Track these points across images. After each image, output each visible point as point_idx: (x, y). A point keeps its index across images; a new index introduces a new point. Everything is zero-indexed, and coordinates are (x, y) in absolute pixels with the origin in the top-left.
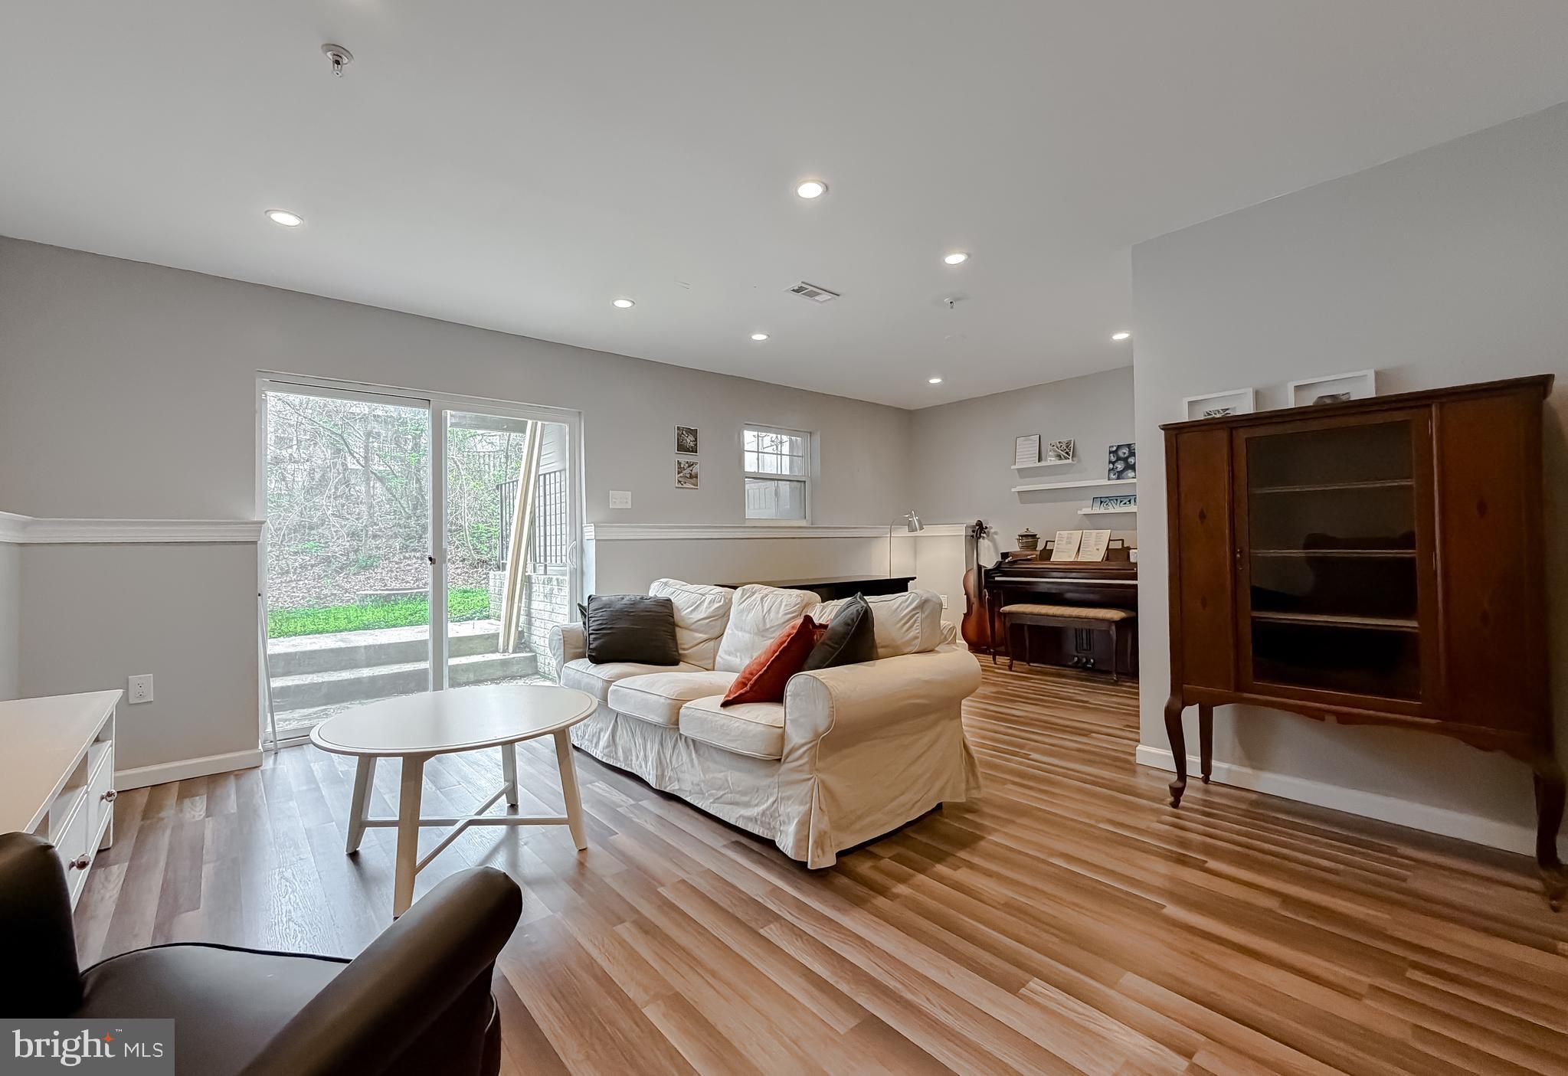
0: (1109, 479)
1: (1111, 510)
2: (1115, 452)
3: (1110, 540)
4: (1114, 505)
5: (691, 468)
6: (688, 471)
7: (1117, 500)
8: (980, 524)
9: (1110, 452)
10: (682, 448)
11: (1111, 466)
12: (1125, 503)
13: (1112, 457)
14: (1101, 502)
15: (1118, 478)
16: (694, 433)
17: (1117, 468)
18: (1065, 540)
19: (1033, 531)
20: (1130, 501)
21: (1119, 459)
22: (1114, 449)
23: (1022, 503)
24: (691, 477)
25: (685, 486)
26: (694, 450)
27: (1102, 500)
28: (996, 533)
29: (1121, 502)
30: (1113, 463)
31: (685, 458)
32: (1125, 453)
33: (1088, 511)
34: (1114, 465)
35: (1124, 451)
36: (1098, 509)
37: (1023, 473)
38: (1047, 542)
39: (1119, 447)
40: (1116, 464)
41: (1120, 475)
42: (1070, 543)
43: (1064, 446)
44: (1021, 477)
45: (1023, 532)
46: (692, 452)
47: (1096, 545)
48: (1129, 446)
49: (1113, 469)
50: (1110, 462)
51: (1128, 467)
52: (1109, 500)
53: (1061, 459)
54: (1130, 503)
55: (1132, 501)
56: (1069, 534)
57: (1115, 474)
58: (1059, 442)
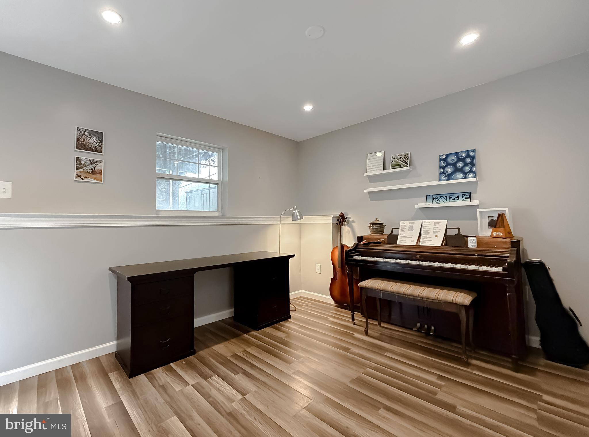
0: (440, 180)
1: (442, 204)
2: (445, 159)
3: (447, 229)
4: (444, 201)
5: (94, 165)
6: (89, 168)
7: (446, 197)
8: (342, 215)
9: (441, 160)
10: (81, 146)
11: (442, 170)
12: (454, 199)
13: (443, 164)
14: (433, 199)
15: (448, 180)
16: (99, 135)
17: (447, 171)
18: (407, 228)
19: (380, 220)
20: (458, 197)
21: (448, 164)
22: (444, 157)
23: (371, 200)
24: (94, 172)
25: (86, 180)
26: (98, 150)
27: (434, 197)
28: (353, 222)
29: (450, 198)
30: (444, 168)
31: (85, 156)
32: (453, 160)
33: (422, 205)
35: (453, 158)
36: (430, 204)
37: (373, 179)
38: (393, 229)
39: (448, 155)
40: (446, 169)
41: (449, 177)
42: (412, 230)
43: (402, 158)
44: (371, 181)
45: (373, 221)
46: (97, 151)
47: (434, 232)
48: (457, 154)
49: (443, 172)
50: (441, 167)
51: (457, 170)
52: (440, 197)
53: (401, 167)
54: (458, 199)
55: (460, 197)
56: (410, 223)
57: (445, 176)
58: (399, 155)
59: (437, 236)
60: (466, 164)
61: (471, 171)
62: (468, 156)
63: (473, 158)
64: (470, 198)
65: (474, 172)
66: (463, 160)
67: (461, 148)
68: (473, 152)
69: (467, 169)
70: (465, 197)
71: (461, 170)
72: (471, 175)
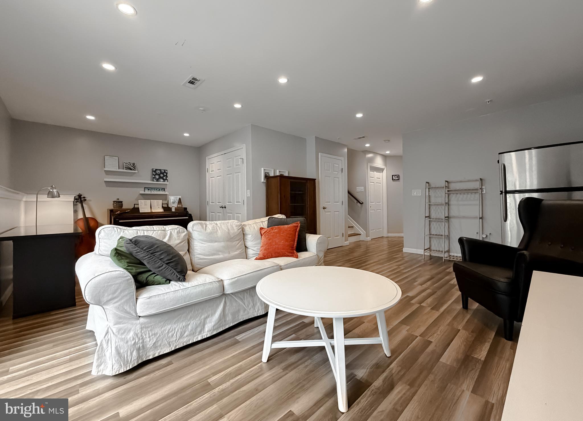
0: (153, 181)
1: (152, 193)
2: (155, 171)
3: (162, 204)
4: (154, 191)
7: (154, 189)
8: (80, 196)
11: (154, 176)
12: (158, 191)
13: (154, 173)
14: (148, 190)
15: (157, 181)
17: (156, 177)
18: (143, 204)
19: (120, 200)
20: (160, 190)
21: (156, 174)
22: (154, 170)
23: (106, 187)
27: (149, 188)
29: (156, 190)
30: (155, 175)
32: (159, 172)
33: (144, 192)
34: (155, 176)
36: (147, 192)
38: (134, 204)
39: (156, 170)
40: (156, 176)
42: (146, 205)
43: (132, 165)
44: (107, 174)
45: (115, 200)
47: (157, 206)
48: (160, 170)
49: (154, 177)
50: (153, 175)
51: (160, 178)
52: (152, 189)
53: (131, 170)
54: (160, 191)
55: (161, 190)
56: (144, 201)
57: (155, 180)
58: (129, 163)
59: (159, 207)
60: (164, 176)
61: (166, 179)
62: (165, 172)
63: (167, 173)
64: (165, 191)
65: (167, 180)
66: (163, 173)
67: (162, 168)
68: (167, 171)
69: (165, 178)
70: (163, 190)
71: (162, 178)
72: (166, 181)
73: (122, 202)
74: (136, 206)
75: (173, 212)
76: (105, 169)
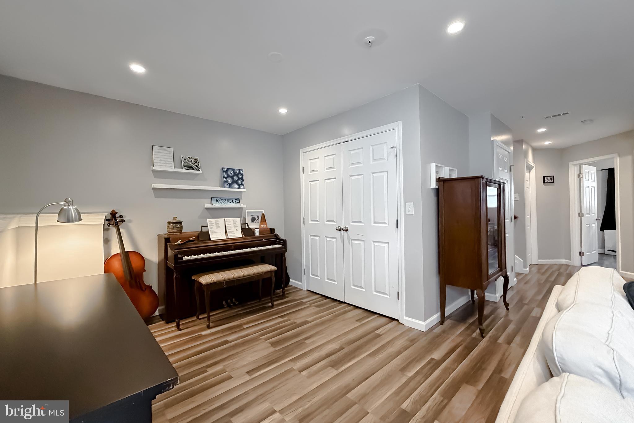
0: (224, 187)
1: (224, 206)
2: (226, 172)
3: (241, 224)
4: (225, 203)
7: (225, 200)
8: (113, 214)
9: (223, 172)
11: (225, 180)
12: (231, 202)
13: (225, 175)
14: (217, 201)
15: (229, 188)
17: (228, 181)
18: (215, 226)
20: (233, 201)
21: (228, 176)
22: (225, 170)
23: (155, 197)
27: (217, 199)
29: (228, 201)
30: (226, 178)
32: (231, 174)
33: (208, 205)
34: (226, 179)
35: (231, 172)
36: (216, 205)
37: (158, 174)
38: (202, 227)
39: (228, 169)
40: (227, 179)
41: (230, 186)
42: (219, 227)
43: (193, 161)
44: (156, 177)
45: (171, 219)
47: (235, 227)
48: (233, 170)
49: (226, 181)
50: (224, 177)
51: (234, 182)
52: (222, 200)
53: (193, 169)
54: (233, 202)
55: (234, 201)
56: (215, 221)
57: (228, 185)
58: (189, 158)
59: (237, 230)
60: (239, 179)
61: (242, 184)
62: (240, 173)
63: (242, 175)
64: (239, 202)
65: (243, 185)
66: (237, 175)
67: (236, 167)
68: (242, 171)
69: (240, 182)
70: (237, 201)
71: (236, 182)
72: (242, 187)
73: (181, 223)
74: (204, 229)
75: (257, 237)
76: (155, 168)
